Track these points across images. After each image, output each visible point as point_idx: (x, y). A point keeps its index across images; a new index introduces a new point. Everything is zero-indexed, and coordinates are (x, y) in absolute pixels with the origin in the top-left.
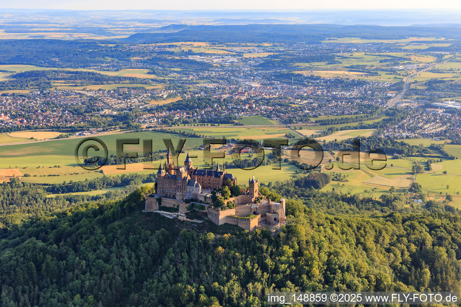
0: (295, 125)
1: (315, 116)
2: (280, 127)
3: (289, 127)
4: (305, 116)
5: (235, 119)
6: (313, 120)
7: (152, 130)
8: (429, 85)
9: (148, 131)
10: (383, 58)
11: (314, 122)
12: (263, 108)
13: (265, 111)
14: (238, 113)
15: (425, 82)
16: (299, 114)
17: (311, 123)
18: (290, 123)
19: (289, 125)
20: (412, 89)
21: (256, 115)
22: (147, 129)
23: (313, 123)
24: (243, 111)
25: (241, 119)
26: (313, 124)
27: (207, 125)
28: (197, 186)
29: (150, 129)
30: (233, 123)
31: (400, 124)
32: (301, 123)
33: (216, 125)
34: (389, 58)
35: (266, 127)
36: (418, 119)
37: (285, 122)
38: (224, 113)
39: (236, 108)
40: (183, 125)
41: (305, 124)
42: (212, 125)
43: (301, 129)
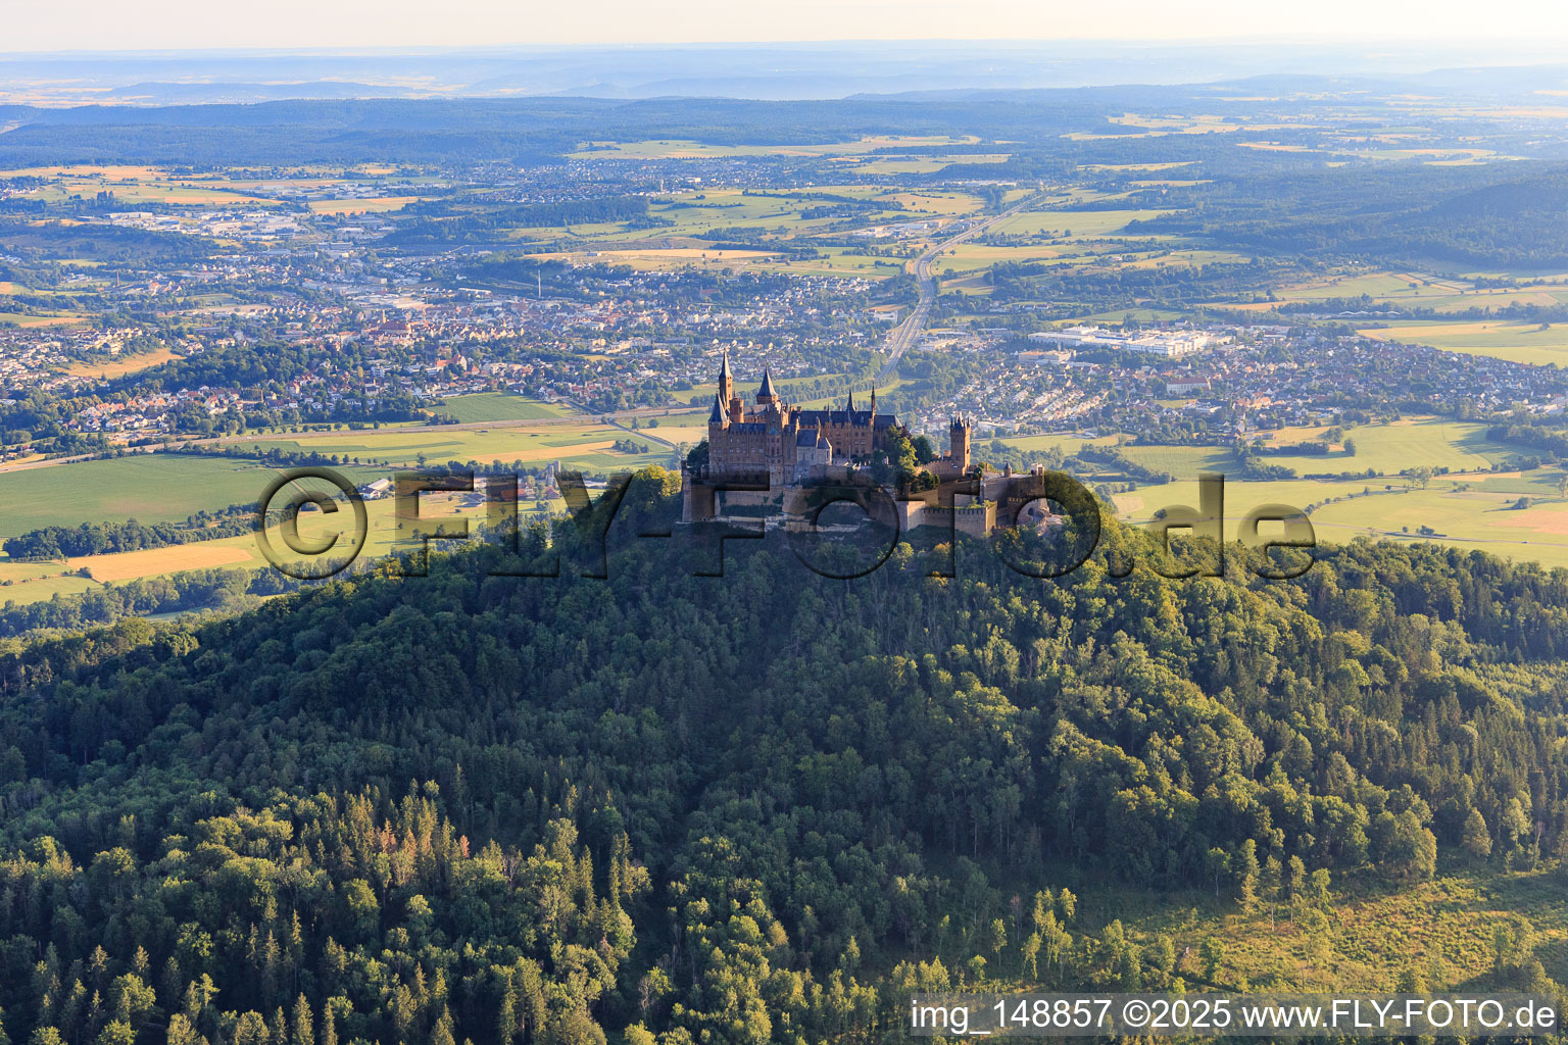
0: (630, 414)
1: (682, 387)
2: (582, 424)
3: (612, 422)
4: (648, 385)
5: (422, 405)
6: (683, 397)
7: (156, 452)
8: (997, 282)
9: (143, 453)
10: (811, 205)
11: (688, 403)
12: (495, 368)
13: (508, 376)
14: (420, 386)
15: (981, 274)
16: (628, 382)
17: (676, 407)
18: (612, 411)
19: (607, 415)
20: (946, 296)
21: (484, 390)
22: (138, 449)
23: (685, 406)
24: (432, 380)
25: (441, 404)
26: (688, 410)
27: (337, 427)
28: (823, 446)
29: (150, 449)
30: (422, 417)
31: (959, 397)
32: (645, 407)
33: (366, 426)
34: (829, 204)
35: (535, 425)
36: (1007, 380)
37: (592, 408)
38: (373, 389)
39: (404, 373)
40: (256, 431)
41: (662, 412)
42: (353, 428)
43: (653, 425)
